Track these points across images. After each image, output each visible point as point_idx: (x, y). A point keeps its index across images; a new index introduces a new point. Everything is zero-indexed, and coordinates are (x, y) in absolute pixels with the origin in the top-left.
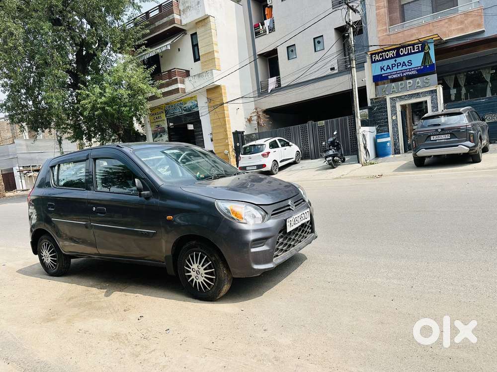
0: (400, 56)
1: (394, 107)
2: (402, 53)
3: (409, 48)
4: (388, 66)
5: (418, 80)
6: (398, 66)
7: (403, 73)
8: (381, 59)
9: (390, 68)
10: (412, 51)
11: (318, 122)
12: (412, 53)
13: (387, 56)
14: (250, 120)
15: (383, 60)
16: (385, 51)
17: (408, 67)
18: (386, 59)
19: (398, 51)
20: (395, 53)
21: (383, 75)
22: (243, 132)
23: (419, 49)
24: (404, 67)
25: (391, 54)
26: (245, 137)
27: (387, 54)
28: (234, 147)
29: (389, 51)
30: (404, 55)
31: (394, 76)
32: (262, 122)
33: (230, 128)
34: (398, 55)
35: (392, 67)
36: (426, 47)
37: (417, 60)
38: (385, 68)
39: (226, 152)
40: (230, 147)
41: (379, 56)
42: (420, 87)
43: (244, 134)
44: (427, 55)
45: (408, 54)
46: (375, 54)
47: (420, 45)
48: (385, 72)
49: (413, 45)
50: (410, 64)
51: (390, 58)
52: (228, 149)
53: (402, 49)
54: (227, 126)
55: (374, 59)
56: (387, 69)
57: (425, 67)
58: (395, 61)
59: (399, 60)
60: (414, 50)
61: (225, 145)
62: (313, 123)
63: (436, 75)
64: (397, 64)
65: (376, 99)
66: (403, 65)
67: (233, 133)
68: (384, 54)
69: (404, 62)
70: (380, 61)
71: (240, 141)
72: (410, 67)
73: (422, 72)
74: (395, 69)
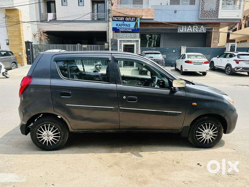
0: (125, 21)
1: (120, 45)
2: (126, 19)
3: (130, 18)
4: (120, 24)
5: (132, 34)
6: (124, 25)
7: (126, 29)
8: (117, 20)
9: (120, 26)
10: (131, 20)
11: (83, 45)
12: (130, 21)
13: (120, 19)
14: (35, 36)
15: (118, 21)
16: (119, 17)
17: (128, 27)
18: (119, 21)
19: (125, 18)
20: (123, 19)
21: (117, 28)
22: (32, 43)
23: (134, 20)
24: (127, 27)
25: (121, 19)
26: (33, 46)
27: (120, 18)
28: (26, 51)
29: (121, 17)
30: (127, 21)
31: (122, 30)
32: (43, 38)
33: (23, 38)
34: (125, 20)
35: (122, 25)
36: (137, 20)
37: (132, 25)
38: (118, 25)
39: (20, 53)
40: (23, 51)
41: (116, 18)
42: (132, 38)
43: (33, 44)
44: (136, 23)
45: (129, 21)
46: (115, 16)
47: (134, 18)
48: (119, 27)
49: (132, 17)
50: (129, 26)
51: (121, 21)
52: (22, 52)
53: (126, 18)
54: (22, 37)
55: (114, 19)
56: (119, 25)
57: (135, 29)
58: (123, 23)
59: (125, 23)
60: (132, 20)
61: (19, 49)
62: (80, 45)
63: (139, 34)
64: (124, 24)
65: (113, 39)
66: (126, 26)
67: (25, 42)
68: (118, 18)
69: (127, 24)
70: (116, 21)
71: (31, 48)
72: (129, 27)
73: (134, 31)
74: (123, 26)
